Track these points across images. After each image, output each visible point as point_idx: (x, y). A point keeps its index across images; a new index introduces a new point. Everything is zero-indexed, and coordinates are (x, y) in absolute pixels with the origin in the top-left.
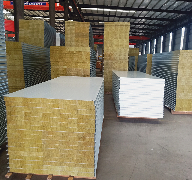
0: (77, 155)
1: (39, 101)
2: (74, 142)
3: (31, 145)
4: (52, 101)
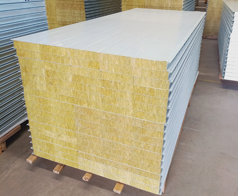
0: (130, 154)
1: (67, 53)
2: (126, 133)
3: (58, 124)
4: (87, 55)
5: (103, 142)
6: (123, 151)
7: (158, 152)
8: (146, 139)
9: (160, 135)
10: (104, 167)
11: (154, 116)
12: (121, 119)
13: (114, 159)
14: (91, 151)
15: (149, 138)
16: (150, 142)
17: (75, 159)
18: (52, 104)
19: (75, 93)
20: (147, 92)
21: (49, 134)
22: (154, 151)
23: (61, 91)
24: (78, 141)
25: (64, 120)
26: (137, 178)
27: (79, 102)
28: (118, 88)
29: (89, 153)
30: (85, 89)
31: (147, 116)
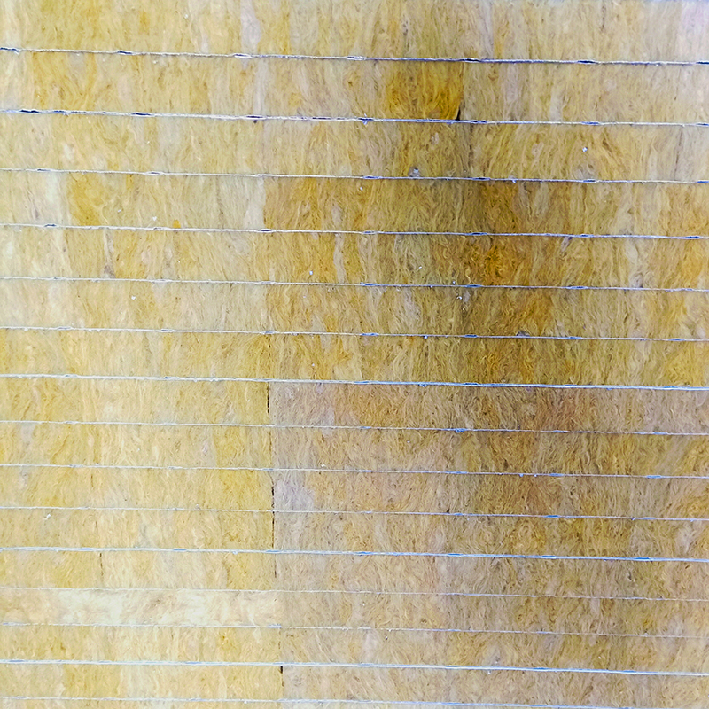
1: (234, 33)
2: (599, 486)
5: (454, 569)
13: (511, 654)
14: (370, 644)
19: (279, 303)
21: (87, 609)
23: (184, 306)
24: (289, 605)
27: (306, 358)
28: (575, 223)
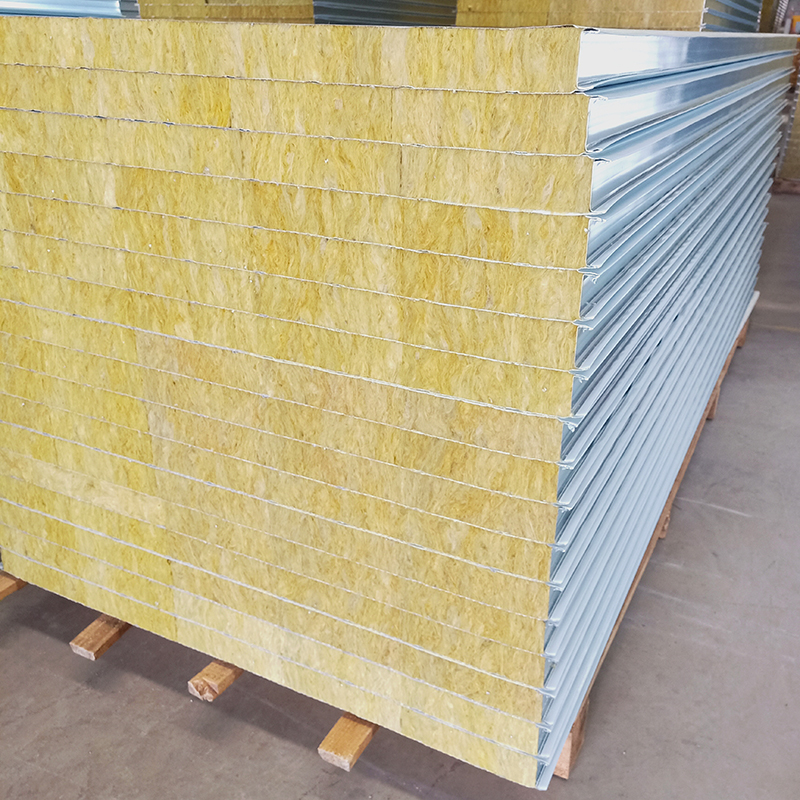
1: (80, 52)
2: (375, 470)
3: (82, 431)
4: (170, 45)
5: (274, 515)
6: (362, 561)
7: (531, 575)
8: (469, 505)
9: (538, 483)
10: (283, 639)
11: (510, 374)
12: (350, 398)
13: (325, 601)
14: (225, 561)
15: (487, 496)
16: (489, 520)
17: (161, 597)
18: (45, 331)
19: (134, 267)
20: (471, 236)
21: (53, 479)
22: (512, 569)
23: (78, 260)
24: (169, 512)
25: (104, 408)
26: (432, 701)
27: (155, 314)
28: (328, 226)
29: (217, 572)
30: (176, 246)
31: (475, 377)
